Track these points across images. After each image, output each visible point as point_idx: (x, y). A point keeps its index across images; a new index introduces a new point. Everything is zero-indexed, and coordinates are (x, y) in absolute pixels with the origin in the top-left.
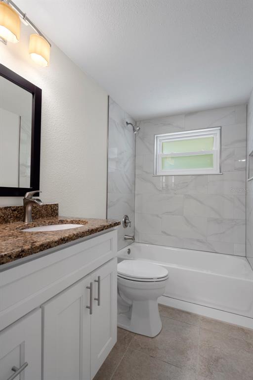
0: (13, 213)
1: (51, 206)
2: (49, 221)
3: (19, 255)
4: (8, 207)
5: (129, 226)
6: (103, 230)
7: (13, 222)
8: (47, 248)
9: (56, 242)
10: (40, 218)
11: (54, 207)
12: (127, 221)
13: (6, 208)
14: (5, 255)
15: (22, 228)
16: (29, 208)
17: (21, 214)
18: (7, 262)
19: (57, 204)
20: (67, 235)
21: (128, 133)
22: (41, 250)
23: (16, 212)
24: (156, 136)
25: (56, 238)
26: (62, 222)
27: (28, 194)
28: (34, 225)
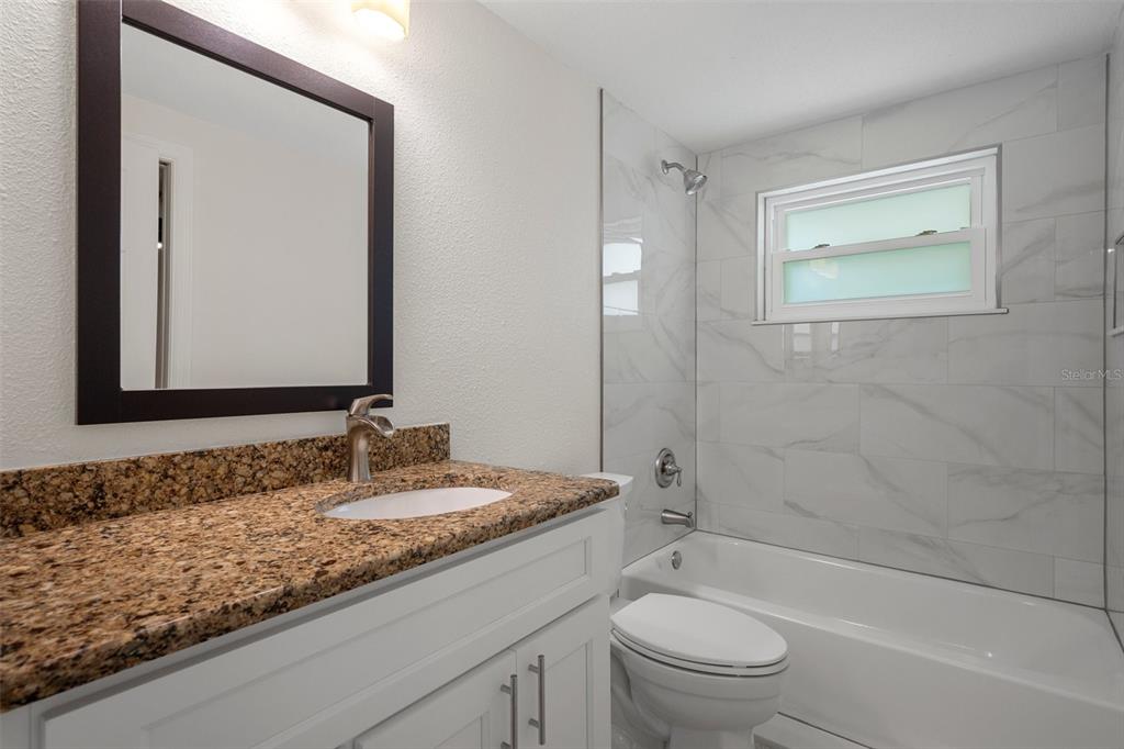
0: (321, 455)
1: (426, 431)
2: (416, 477)
3: (275, 607)
4: (307, 440)
5: (674, 483)
6: (553, 515)
7: (321, 481)
8: (365, 582)
9: (392, 563)
10: (398, 468)
11: (436, 434)
12: (668, 467)
13: (302, 443)
14: (236, 606)
15: (338, 499)
16: (362, 445)
17: (342, 456)
18: (240, 626)
19: (447, 426)
20: (430, 539)
21: (671, 192)
22: (345, 588)
23: (330, 453)
24: (761, 196)
25: (396, 549)
26: (451, 481)
27: (357, 403)
28: (372, 491)
